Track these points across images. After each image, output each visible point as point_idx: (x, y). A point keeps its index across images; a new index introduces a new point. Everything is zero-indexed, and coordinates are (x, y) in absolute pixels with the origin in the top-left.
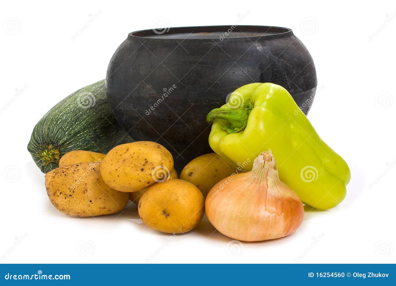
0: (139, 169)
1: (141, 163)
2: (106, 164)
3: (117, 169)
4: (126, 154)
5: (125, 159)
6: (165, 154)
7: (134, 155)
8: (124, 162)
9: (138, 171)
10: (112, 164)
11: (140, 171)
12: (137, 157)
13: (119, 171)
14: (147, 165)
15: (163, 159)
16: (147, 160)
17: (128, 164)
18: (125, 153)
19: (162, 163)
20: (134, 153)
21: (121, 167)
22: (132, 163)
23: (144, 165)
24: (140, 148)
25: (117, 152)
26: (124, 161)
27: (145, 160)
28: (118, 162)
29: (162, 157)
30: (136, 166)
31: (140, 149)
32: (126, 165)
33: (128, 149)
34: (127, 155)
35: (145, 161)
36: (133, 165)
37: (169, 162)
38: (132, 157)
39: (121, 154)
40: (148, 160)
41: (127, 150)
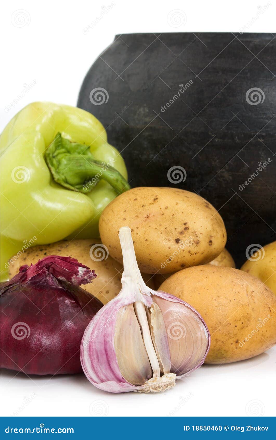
0: (172, 239)
1: (177, 227)
2: (114, 215)
3: (134, 229)
4: (152, 206)
5: (150, 215)
6: (216, 220)
7: (167, 212)
8: (148, 220)
9: (169, 240)
10: (125, 219)
11: (174, 242)
12: (171, 217)
13: (137, 234)
14: (186, 233)
15: (214, 230)
16: (187, 226)
17: (154, 225)
18: (151, 204)
19: (211, 236)
20: (166, 208)
21: (141, 228)
22: (161, 225)
23: (182, 233)
24: (178, 202)
25: (136, 199)
26: (148, 217)
27: (185, 224)
28: (137, 217)
29: (213, 225)
30: (167, 232)
31: (177, 204)
32: (150, 226)
33: (157, 199)
34: (154, 209)
35: (184, 227)
36: (162, 229)
37: (222, 236)
38: (163, 214)
39: (143, 204)
40: (190, 225)
41: (155, 199)
